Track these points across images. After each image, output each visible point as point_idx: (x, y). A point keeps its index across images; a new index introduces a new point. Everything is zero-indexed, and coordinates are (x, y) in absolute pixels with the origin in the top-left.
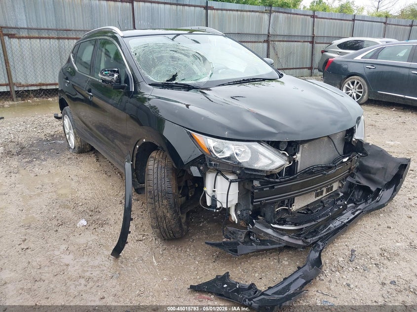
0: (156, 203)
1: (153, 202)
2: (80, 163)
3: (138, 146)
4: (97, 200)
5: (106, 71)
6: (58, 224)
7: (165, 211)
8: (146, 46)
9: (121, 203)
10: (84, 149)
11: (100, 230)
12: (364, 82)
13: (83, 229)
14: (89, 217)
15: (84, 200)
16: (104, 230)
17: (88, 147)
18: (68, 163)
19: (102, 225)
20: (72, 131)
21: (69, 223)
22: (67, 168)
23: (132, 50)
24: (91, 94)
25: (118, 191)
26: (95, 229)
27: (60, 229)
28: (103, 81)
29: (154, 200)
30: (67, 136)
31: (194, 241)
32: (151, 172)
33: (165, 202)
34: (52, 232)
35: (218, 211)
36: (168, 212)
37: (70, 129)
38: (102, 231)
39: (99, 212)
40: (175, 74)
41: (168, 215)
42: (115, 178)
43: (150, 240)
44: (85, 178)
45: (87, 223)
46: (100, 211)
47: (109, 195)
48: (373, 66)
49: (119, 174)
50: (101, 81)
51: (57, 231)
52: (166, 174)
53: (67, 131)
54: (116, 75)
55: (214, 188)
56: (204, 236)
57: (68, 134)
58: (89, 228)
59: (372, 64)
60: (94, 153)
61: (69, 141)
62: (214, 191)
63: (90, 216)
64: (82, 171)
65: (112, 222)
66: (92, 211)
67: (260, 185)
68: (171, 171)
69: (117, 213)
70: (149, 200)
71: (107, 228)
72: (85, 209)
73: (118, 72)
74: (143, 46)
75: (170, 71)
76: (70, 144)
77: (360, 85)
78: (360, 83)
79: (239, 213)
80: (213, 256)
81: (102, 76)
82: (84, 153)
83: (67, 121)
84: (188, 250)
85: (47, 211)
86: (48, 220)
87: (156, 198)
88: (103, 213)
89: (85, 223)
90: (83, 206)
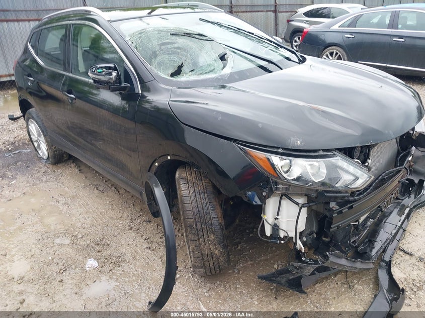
0: (201, 240)
1: (196, 238)
2: (60, 177)
3: (157, 164)
4: (99, 227)
5: (98, 69)
6: (61, 270)
7: (212, 247)
8: (143, 32)
9: (131, 229)
10: (60, 158)
11: (118, 271)
12: (343, 52)
13: (95, 272)
14: (98, 254)
15: (82, 230)
16: (123, 271)
17: (65, 156)
18: (44, 179)
19: (118, 264)
20: (42, 139)
21: (73, 267)
22: (46, 186)
23: (128, 38)
24: (72, 96)
25: (121, 212)
26: (111, 270)
27: (66, 277)
28: (95, 81)
29: (198, 236)
30: (36, 144)
31: (241, 272)
32: (187, 200)
33: (212, 237)
34: (55, 283)
35: (282, 242)
36: (216, 248)
37: (39, 135)
38: (121, 272)
39: (108, 245)
40: (180, 64)
41: (217, 252)
42: (111, 194)
43: (186, 278)
44: (73, 197)
45: (98, 264)
46: (109, 243)
47: (112, 218)
48: (352, 35)
49: (113, 188)
50: (92, 81)
51: (62, 281)
52: (207, 201)
53: (34, 138)
54: (114, 74)
55: (278, 215)
56: (249, 263)
57: (36, 141)
58: (102, 270)
59: (351, 33)
60: (73, 162)
61: (38, 150)
62: (277, 219)
63: (99, 252)
64: (66, 189)
65: (129, 257)
66: (98, 244)
67: (338, 207)
68: (213, 196)
69: (130, 243)
70: (190, 236)
71: (125, 267)
72: (88, 242)
73: (115, 69)
74: (140, 32)
75: (174, 61)
76: (41, 154)
77: (340, 55)
78: (339, 53)
79: (305, 239)
80: (271, 290)
81: (94, 76)
82: (60, 163)
83: (33, 127)
84: (238, 286)
85: (38, 251)
86: (45, 266)
87: (200, 233)
88: (113, 245)
89: (96, 264)
90: (84, 238)
